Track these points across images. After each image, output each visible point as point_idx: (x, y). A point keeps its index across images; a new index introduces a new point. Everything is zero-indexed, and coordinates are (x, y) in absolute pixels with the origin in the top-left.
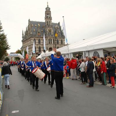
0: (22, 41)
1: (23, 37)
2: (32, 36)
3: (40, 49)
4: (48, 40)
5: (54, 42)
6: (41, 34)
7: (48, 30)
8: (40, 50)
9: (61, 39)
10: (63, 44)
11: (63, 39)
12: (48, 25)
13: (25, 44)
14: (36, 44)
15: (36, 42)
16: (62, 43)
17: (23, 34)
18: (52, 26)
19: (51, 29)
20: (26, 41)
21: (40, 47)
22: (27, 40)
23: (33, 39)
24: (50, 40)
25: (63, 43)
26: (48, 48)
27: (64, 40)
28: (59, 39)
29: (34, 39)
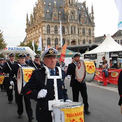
0: (26, 30)
1: (27, 24)
2: (45, 19)
3: (57, 42)
4: (70, 27)
5: (78, 32)
6: (59, 18)
7: (69, 12)
8: (58, 44)
9: (88, 28)
10: (92, 36)
11: (92, 28)
12: (69, 3)
13: (32, 34)
14: (51, 33)
15: (51, 31)
16: (90, 33)
17: (27, 20)
18: (76, 6)
19: (75, 10)
20: (34, 29)
21: (56, 38)
22: (34, 27)
23: (46, 24)
24: (73, 29)
25: (92, 33)
26: (70, 41)
27: (94, 30)
28: (85, 27)
29: (48, 25)
